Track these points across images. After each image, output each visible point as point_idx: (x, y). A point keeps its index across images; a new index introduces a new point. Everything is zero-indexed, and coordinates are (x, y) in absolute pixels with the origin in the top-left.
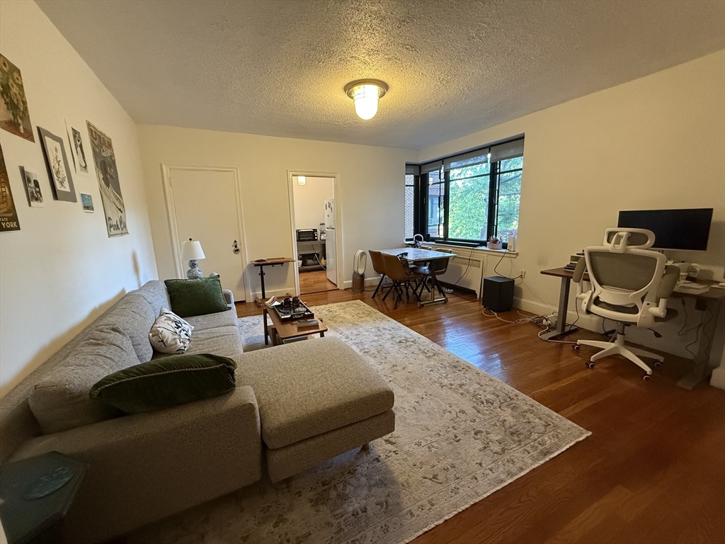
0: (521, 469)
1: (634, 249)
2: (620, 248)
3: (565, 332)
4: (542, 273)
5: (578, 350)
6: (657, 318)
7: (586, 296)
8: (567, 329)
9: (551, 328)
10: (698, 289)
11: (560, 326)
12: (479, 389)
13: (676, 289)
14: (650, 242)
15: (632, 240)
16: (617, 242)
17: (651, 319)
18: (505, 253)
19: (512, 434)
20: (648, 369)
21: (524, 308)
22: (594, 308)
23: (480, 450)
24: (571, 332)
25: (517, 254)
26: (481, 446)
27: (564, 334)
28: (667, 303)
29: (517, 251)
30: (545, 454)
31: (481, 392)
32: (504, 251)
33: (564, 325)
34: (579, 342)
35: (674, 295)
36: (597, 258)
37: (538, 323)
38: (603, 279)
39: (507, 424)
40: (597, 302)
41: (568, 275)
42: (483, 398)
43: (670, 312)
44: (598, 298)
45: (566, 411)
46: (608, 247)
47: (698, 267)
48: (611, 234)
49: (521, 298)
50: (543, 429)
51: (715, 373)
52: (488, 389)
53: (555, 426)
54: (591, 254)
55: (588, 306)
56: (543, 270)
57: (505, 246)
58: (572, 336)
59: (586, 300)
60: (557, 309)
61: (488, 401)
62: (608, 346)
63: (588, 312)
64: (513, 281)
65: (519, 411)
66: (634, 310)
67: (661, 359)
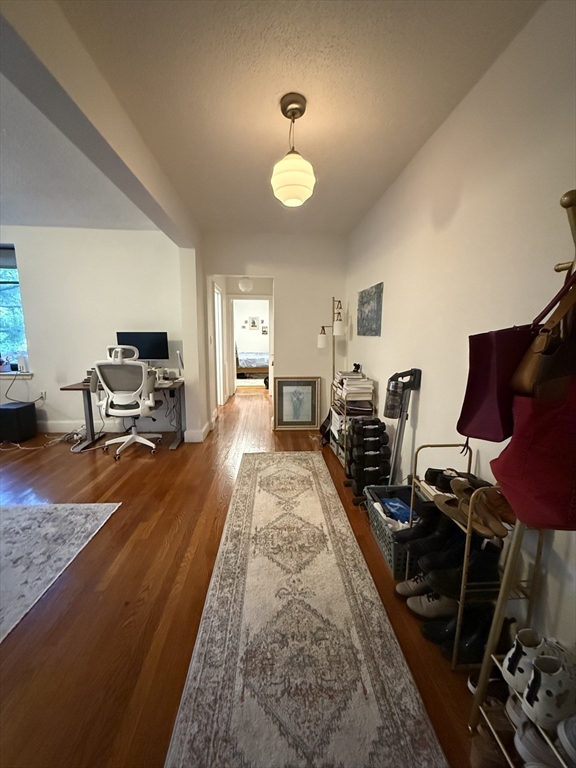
0: (69, 559)
1: (128, 361)
2: (118, 361)
3: (94, 439)
4: (62, 389)
5: (107, 450)
6: (151, 408)
7: (104, 403)
8: (96, 437)
9: (82, 440)
10: (167, 384)
11: (90, 437)
12: (11, 523)
13: (156, 386)
14: (137, 355)
15: (126, 354)
16: (116, 357)
17: (147, 410)
18: (16, 375)
19: (55, 540)
20: (153, 445)
21: (52, 430)
22: (112, 411)
23: (24, 572)
24: (100, 438)
25: (32, 375)
26: (24, 568)
27: (94, 442)
28: (154, 396)
29: (31, 372)
30: (88, 537)
31: (14, 525)
32: (15, 373)
33: (93, 434)
34: (107, 443)
35: (156, 390)
36: (106, 371)
37: (69, 440)
38: (113, 386)
39: (50, 536)
40: (112, 406)
41: (87, 389)
42: (17, 529)
43: (158, 403)
44: (112, 402)
45: (101, 499)
46: (110, 360)
47: (168, 370)
48: (111, 350)
49: (47, 420)
50: (84, 520)
51: (185, 434)
52: (22, 519)
53: (94, 513)
54: (100, 367)
55: (107, 410)
56: (62, 387)
57: (14, 368)
58: (102, 442)
59: (104, 406)
60: (84, 422)
61: (23, 529)
62: (126, 439)
63: (108, 415)
64: (33, 405)
65: (60, 519)
66: (136, 406)
67: (160, 436)
